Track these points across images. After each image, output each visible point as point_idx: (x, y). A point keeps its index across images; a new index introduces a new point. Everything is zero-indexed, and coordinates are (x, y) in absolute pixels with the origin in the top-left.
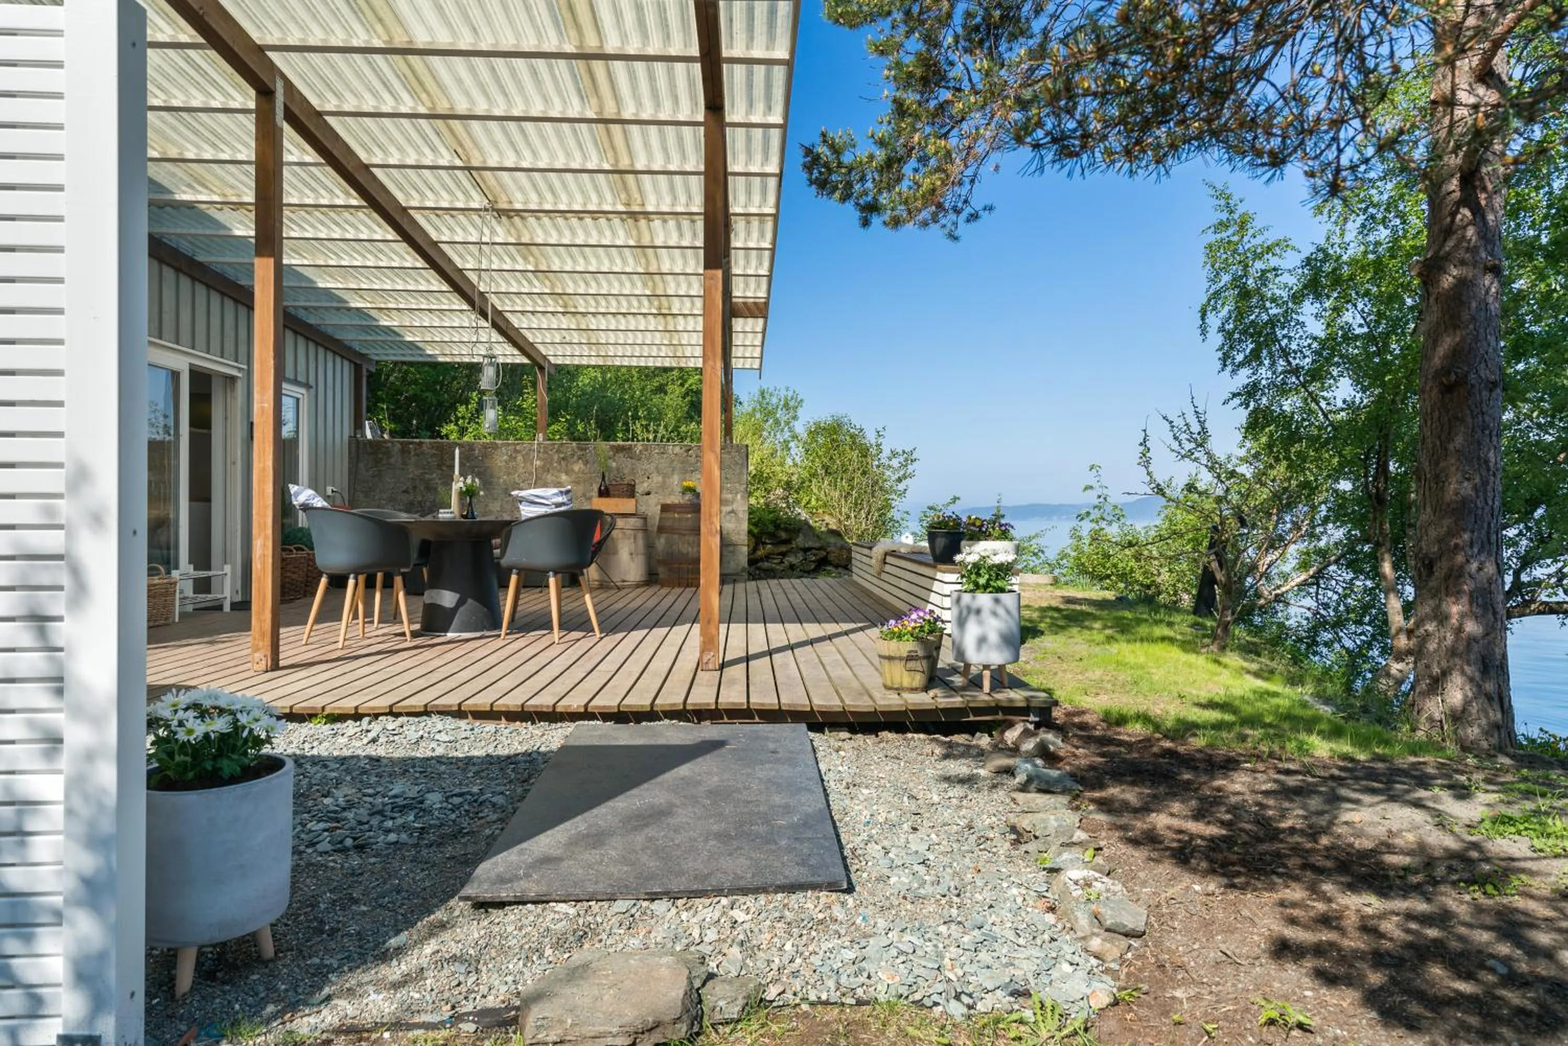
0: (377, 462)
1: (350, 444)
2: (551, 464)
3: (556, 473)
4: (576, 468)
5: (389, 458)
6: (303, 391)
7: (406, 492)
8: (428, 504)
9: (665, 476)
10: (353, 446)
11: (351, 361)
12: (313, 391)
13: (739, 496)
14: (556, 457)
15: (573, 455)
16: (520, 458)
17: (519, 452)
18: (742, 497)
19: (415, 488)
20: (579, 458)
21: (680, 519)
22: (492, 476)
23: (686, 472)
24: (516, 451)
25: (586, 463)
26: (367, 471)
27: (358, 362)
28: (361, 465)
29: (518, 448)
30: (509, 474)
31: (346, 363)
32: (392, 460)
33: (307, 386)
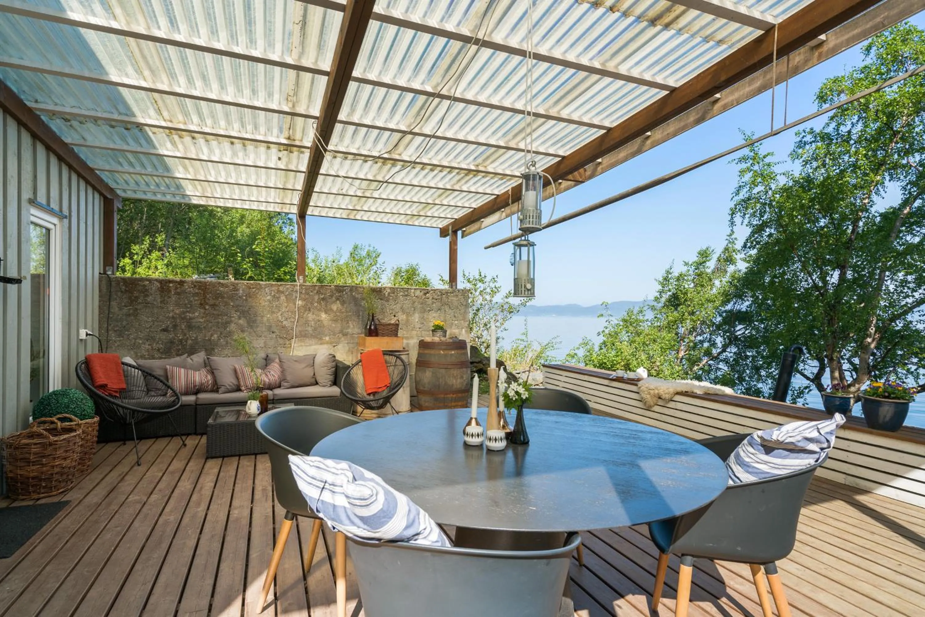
0: (132, 301)
1: (100, 280)
2: (312, 303)
3: (316, 312)
4: (335, 307)
5: (147, 296)
6: (55, 220)
7: (165, 330)
8: (190, 342)
9: (408, 314)
10: (104, 282)
11: (101, 194)
12: (66, 221)
13: (464, 330)
14: (316, 297)
15: (331, 296)
16: (283, 298)
17: (283, 292)
18: (466, 331)
19: (175, 326)
20: (338, 299)
21: (445, 355)
22: (256, 315)
23: (425, 311)
24: (279, 291)
25: (343, 303)
26: (120, 309)
27: (109, 196)
28: (114, 303)
29: (281, 288)
30: (273, 312)
31: (97, 196)
32: (150, 299)
33: (61, 216)
